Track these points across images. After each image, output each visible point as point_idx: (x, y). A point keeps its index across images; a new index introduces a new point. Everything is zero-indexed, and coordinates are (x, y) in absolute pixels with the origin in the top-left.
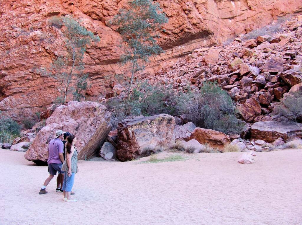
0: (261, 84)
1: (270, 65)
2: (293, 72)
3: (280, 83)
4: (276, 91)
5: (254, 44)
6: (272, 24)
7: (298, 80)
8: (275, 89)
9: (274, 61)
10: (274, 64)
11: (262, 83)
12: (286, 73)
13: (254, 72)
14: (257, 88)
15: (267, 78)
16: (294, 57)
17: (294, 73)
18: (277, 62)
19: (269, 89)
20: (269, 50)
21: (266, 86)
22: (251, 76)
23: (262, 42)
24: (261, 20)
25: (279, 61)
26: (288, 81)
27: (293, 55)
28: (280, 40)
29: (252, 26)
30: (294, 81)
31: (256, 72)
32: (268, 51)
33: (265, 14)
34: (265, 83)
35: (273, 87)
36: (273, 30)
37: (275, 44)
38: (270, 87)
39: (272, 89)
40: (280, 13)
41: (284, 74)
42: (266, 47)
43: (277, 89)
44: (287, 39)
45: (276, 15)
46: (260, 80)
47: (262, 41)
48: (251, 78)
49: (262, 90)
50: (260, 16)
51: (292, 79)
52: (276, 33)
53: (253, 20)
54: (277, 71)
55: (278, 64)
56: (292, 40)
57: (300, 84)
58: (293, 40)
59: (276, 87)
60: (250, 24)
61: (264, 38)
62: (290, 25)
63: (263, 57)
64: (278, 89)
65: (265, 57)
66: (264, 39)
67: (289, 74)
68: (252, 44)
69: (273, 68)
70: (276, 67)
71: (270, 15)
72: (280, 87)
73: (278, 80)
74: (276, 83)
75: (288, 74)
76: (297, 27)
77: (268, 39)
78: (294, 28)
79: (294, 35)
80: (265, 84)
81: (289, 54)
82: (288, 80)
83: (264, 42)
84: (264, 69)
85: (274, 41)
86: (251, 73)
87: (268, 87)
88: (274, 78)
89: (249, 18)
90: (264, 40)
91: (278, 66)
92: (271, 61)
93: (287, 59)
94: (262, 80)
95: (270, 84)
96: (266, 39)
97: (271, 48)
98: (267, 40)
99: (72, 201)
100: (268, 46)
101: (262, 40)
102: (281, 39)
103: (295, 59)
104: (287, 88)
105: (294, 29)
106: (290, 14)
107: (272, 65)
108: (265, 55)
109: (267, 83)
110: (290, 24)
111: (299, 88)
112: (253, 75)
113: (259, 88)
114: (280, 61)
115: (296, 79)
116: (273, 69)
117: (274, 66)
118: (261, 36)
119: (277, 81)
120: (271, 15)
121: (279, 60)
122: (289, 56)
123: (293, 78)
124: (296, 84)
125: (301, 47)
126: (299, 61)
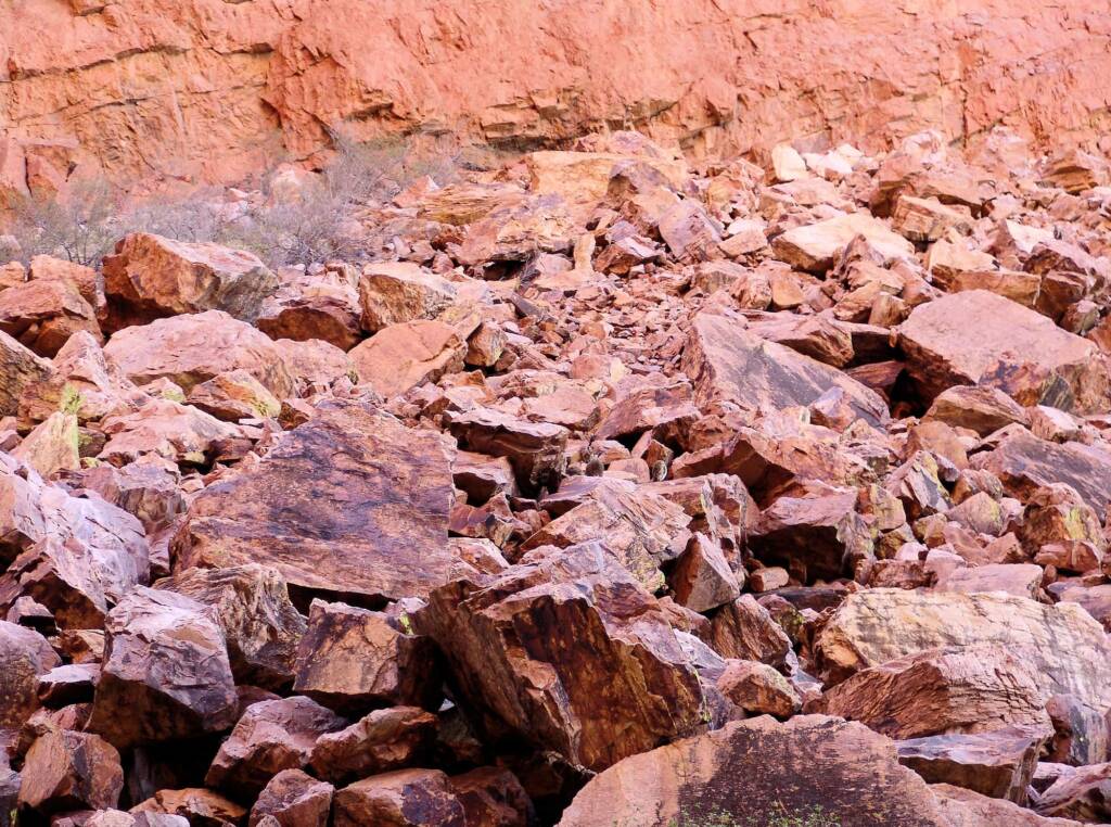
0: (172, 705)
1: (299, 492)
2: (606, 583)
3: (427, 718)
4: (380, 811)
5: (69, 313)
6: (277, 181)
7: (672, 700)
8: (353, 787)
9: (342, 461)
10: (340, 493)
11: (185, 699)
12: (521, 585)
13: (79, 551)
14: (106, 761)
15: (252, 647)
16: (552, 481)
17: (620, 590)
18: (382, 470)
19: (276, 783)
20: (238, 393)
21: (234, 748)
22: (28, 606)
23: (167, 313)
24: (154, 128)
25: (405, 469)
26: (538, 695)
27: (541, 458)
28: (364, 328)
29: (51, 172)
30: (617, 706)
31: (101, 557)
32: (239, 406)
33: (201, 83)
34: (231, 695)
35: (339, 767)
36: (288, 241)
37: (316, 350)
38: (291, 759)
39: (326, 788)
40: (360, 107)
41: (498, 595)
42: (215, 364)
43: (388, 791)
44: (440, 329)
45: (315, 119)
46: (156, 650)
47: (162, 301)
48: (26, 621)
49: (172, 797)
50: (149, 89)
51: (588, 674)
52: (317, 267)
53: (68, 110)
54: (381, 579)
55: (394, 499)
56: (493, 352)
57: (693, 760)
58: (497, 355)
59: (376, 769)
60: (37, 149)
61: (200, 270)
62: (453, 219)
63: (177, 444)
64: (399, 801)
65: (196, 456)
66: (189, 276)
68: (51, 316)
69: (326, 536)
70: (362, 531)
71: (256, 109)
72: (431, 775)
73: (402, 673)
74: (376, 715)
75: (548, 599)
76: (533, 255)
77: (235, 290)
78: (505, 250)
79: (508, 310)
80: (231, 719)
81: (502, 429)
82: (543, 679)
83: (193, 309)
84: (216, 531)
85: (303, 322)
86: (31, 567)
87: (262, 765)
88: (352, 638)
89: (31, 74)
90: (187, 293)
91: (394, 528)
92: (306, 454)
93: (477, 491)
94: (188, 653)
95: (290, 726)
96: (217, 281)
97: (265, 383)
98: (226, 296)
100: (240, 354)
101: (175, 291)
102: (384, 314)
104: (510, 799)
105: (503, 268)
107: (315, 494)
108: (210, 436)
109: (256, 709)
110: (458, 211)
111: (673, 807)
112: (55, 592)
113: (127, 761)
114: (419, 466)
115: (638, 674)
116: (323, 545)
117: (341, 518)
118: (166, 243)
119: (391, 681)
120: (265, 105)
121: (408, 458)
122: (502, 461)
123: (608, 657)
124: (641, 750)
125: (596, 417)
126: (612, 526)
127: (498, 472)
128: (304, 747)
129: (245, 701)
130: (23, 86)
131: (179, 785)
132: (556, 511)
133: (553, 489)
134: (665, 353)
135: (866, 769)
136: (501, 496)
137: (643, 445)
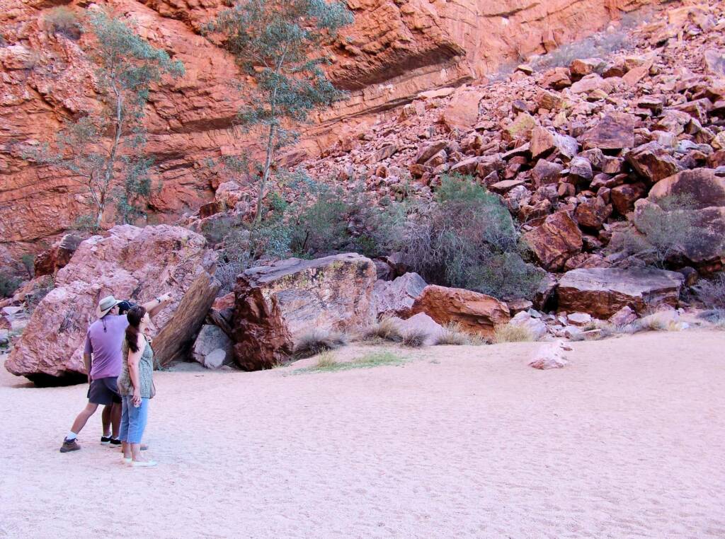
0: (582, 178)
1: (604, 130)
2: (657, 149)
3: (626, 175)
4: (618, 193)
5: (564, 79)
6: (608, 29)
7: (670, 169)
8: (614, 189)
9: (612, 123)
10: (612, 129)
11: (584, 176)
12: (641, 152)
13: (565, 148)
14: (572, 187)
15: (596, 164)
16: (660, 111)
17: (659, 150)
18: (619, 123)
19: (600, 189)
20: (600, 94)
21: (593, 184)
22: (558, 160)
23: (584, 75)
24: (580, 19)
25: (624, 122)
26: (644, 171)
27: (657, 108)
28: (626, 71)
29: (559, 35)
30: (660, 171)
31: (569, 148)
32: (599, 97)
33: (590, 6)
34: (592, 175)
35: (611, 186)
36: (610, 46)
37: (615, 79)
38: (603, 185)
39: (608, 190)
40: (628, 3)
41: (637, 154)
42: (593, 88)
43: (619, 189)
44: (643, 68)
45: (617, 8)
46: (578, 168)
47: (582, 73)
48: (558, 162)
49: (584, 193)
50: (579, 10)
51: (654, 166)
52: (617, 51)
53: (561, 20)
54: (620, 145)
55: (622, 129)
56: (655, 70)
57: (674, 178)
59: (617, 185)
60: (556, 30)
61: (589, 65)
62: (650, 32)
63: (586, 111)
64: (621, 191)
65: (590, 112)
66: (587, 67)
67: (647, 152)
68: (560, 81)
69: (610, 138)
70: (616, 136)
71: (603, 8)
72: (627, 186)
73: (621, 168)
74: (617, 176)
75: (645, 154)
76: (667, 39)
77: (597, 68)
78: (661, 40)
79: (660, 57)
80: (592, 179)
81: (648, 104)
82: (645, 168)
83: (589, 74)
84: (589, 140)
85: (614, 72)
86: (557, 152)
87: (598, 186)
88: (612, 163)
89: (552, 14)
90: (587, 71)
91: (623, 134)
92: (605, 123)
93: (644, 117)
94: (584, 168)
95: (603, 179)
96: (593, 67)
97: (604, 90)
98: (595, 69)
99: (145, 464)
100: (598, 85)
101: (585, 71)
102: (629, 67)
103: (662, 118)
104: (642, 187)
105: (660, 44)
106: (651, 6)
107: (607, 130)
108: (592, 108)
109: (596, 176)
110: (650, 30)
111: (670, 188)
112: (561, 156)
113: (576, 187)
114: (627, 121)
115: (663, 165)
116: (609, 140)
117: (612, 134)
118: (581, 60)
119: (619, 170)
120: (606, 7)
121: (625, 120)
122: (649, 110)
123: (657, 163)
124: (664, 178)
125: (675, 88)
126: (672, 121)
127: (648, 112)
128: (604, 182)
129: (594, 175)
130: (551, 16)
131: (584, 190)
132: (660, 119)
133: (661, 113)
134: (697, 62)
135: (707, 177)
136: (649, 117)
137: (686, 92)
